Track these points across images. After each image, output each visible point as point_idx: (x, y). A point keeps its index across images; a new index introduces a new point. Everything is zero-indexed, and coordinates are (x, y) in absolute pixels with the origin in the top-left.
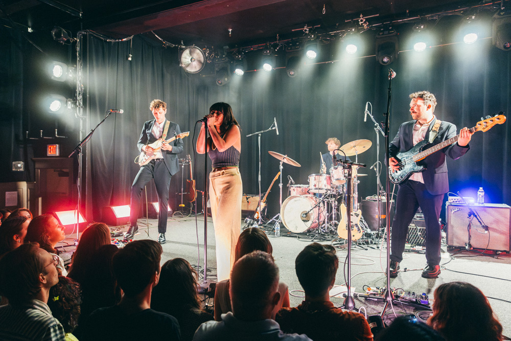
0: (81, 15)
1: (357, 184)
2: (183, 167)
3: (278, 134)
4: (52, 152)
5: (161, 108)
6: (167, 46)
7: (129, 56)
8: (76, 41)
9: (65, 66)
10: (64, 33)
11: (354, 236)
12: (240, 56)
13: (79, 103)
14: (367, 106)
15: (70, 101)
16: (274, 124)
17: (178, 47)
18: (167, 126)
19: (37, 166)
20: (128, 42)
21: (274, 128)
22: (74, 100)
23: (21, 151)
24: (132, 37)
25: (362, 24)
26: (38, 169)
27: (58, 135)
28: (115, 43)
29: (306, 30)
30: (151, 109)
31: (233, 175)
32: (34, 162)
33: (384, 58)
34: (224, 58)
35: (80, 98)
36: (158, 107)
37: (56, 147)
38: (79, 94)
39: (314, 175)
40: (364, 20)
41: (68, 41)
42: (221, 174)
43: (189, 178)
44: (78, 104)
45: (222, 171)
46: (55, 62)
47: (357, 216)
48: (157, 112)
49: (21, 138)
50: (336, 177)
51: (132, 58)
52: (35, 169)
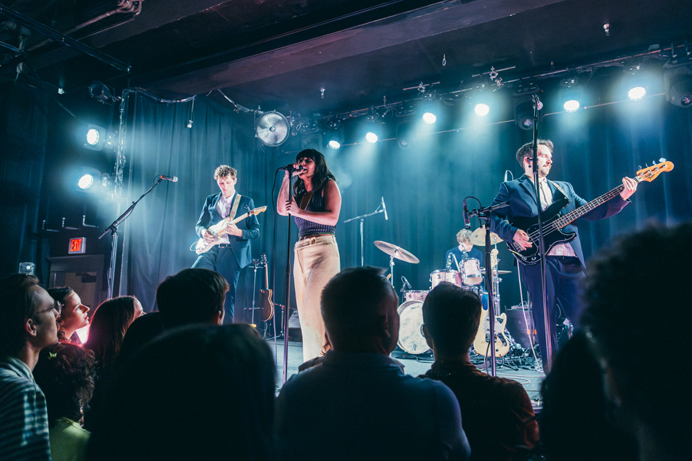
0: (128, 70)
1: (498, 282)
2: (255, 271)
3: (387, 218)
4: (75, 248)
5: (229, 176)
6: (240, 111)
7: (189, 123)
8: (121, 100)
9: (103, 131)
10: (105, 89)
11: (497, 350)
12: (335, 125)
13: (118, 179)
14: (506, 175)
15: (105, 176)
16: (382, 205)
17: (253, 112)
18: (237, 201)
19: (53, 268)
20: (189, 103)
21: (381, 211)
22: (111, 175)
23: (33, 248)
24: (193, 98)
25: (494, 79)
26: (54, 272)
27: (85, 223)
28: (171, 104)
29: (421, 89)
30: (215, 178)
31: (327, 244)
32: (50, 263)
33: (525, 120)
34: (314, 127)
35: (119, 173)
36: (226, 175)
37: (81, 242)
38: (119, 168)
39: (437, 271)
40: (497, 74)
41: (110, 100)
42: (310, 242)
43: (264, 287)
44: (116, 180)
45: (312, 239)
46: (90, 125)
47: (501, 321)
48: (223, 181)
49: (35, 230)
50: (468, 272)
51: (192, 125)
52: (49, 273)
